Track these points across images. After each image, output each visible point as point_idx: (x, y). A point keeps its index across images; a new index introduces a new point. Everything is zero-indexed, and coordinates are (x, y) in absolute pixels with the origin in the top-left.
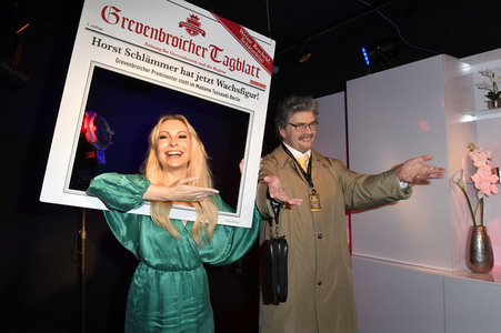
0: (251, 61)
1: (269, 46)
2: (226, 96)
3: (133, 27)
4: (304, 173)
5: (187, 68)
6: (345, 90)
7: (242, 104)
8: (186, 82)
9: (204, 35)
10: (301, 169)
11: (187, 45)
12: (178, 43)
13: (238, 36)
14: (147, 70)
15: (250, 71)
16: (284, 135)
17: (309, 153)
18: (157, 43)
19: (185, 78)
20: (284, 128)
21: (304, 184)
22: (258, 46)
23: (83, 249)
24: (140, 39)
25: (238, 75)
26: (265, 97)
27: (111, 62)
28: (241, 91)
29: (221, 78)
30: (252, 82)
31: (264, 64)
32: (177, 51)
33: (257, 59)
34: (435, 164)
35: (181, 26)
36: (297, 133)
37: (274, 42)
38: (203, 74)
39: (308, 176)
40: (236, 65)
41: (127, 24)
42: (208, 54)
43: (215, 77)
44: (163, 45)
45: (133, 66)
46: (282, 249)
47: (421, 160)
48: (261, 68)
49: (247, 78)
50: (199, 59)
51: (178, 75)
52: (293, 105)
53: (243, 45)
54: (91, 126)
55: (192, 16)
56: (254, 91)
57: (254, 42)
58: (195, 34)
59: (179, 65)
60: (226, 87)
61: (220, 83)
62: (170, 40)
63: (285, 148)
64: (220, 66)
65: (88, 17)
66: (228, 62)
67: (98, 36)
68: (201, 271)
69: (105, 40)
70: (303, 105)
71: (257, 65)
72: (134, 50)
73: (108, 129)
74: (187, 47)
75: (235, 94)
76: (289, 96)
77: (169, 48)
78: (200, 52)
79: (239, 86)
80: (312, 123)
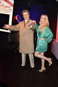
1: (13, 2)
2: (5, 12)
9: (1, 3)
28: (8, 11)
30: (9, 9)
31: (12, 6)
42: (2, 6)
43: (3, 10)
57: (9, 2)
64: (4, 8)
71: (10, 6)
79: (7, 10)
80: (26, 15)
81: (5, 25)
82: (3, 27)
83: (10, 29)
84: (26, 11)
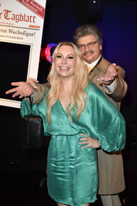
0: (29, 12)
2: (14, 38)
7: (25, 41)
15: (29, 19)
28: (24, 33)
29: (11, 28)
30: (30, 26)
31: (39, 13)
33: (33, 11)
38: (1, 28)
40: (20, 18)
42: (3, 16)
43: (7, 28)
48: (36, 15)
49: (26, 25)
53: (24, 4)
56: (32, 32)
60: (14, 33)
61: (10, 31)
64: (10, 21)
66: (15, 17)
71: (33, 14)
75: (20, 36)
79: (22, 30)
80: (89, 44)
81: (13, 84)
82: (7, 93)
83: (30, 97)
84: (89, 29)
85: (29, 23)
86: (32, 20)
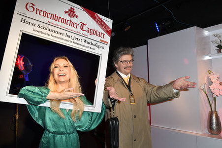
0: (100, 30)
1: (109, 23)
2: (88, 47)
3: (42, 13)
4: (127, 85)
5: (69, 34)
6: (147, 44)
7: (96, 51)
8: (68, 41)
9: (77, 17)
10: (126, 83)
11: (69, 22)
12: (64, 21)
13: (94, 18)
14: (49, 35)
15: (100, 35)
16: (117, 67)
17: (129, 75)
18: (53, 21)
19: (68, 38)
20: (117, 63)
21: (127, 91)
22: (104, 23)
23: (17, 124)
24: (45, 19)
25: (94, 37)
26: (107, 48)
27: (30, 31)
28: (96, 45)
29: (85, 39)
30: (101, 40)
31: (107, 32)
32: (63, 25)
33: (103, 29)
34: (191, 80)
35: (65, 13)
36: (123, 65)
37: (112, 21)
38: (77, 36)
39: (129, 87)
40: (93, 32)
41: (38, 12)
42: (79, 27)
43: (83, 38)
44: (56, 22)
45: (42, 32)
46: (116, 123)
47: (184, 78)
48: (105, 33)
49: (98, 39)
50: (75, 29)
51: (64, 37)
52: (121, 51)
53: (97, 22)
54: (21, 62)
55: (71, 8)
56: (102, 45)
57: (102, 21)
58: (73, 17)
59: (65, 32)
60: (88, 43)
61: (85, 41)
62: (60, 20)
63: (117, 73)
64: (85, 33)
65: (19, 8)
66: (89, 31)
67: (24, 18)
68: (75, 135)
69: (27, 20)
70: (126, 52)
71: (103, 32)
72: (42, 25)
73: (30, 64)
74: (69, 23)
75: (92, 47)
76: (119, 47)
77: (60, 24)
78: (75, 26)
79: (94, 42)
80: (131, 61)
85: (100, 38)
86: (102, 36)
